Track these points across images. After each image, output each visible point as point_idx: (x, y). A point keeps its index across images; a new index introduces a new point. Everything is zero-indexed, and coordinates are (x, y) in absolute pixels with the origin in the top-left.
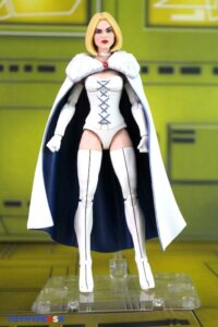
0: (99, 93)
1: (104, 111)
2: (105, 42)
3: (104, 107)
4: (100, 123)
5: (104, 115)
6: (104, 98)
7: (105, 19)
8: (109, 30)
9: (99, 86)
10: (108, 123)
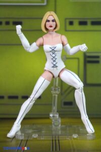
0: (51, 53)
1: (54, 61)
2: (51, 26)
3: (54, 59)
4: (53, 67)
5: (54, 63)
6: (54, 55)
7: (52, 15)
8: (53, 21)
9: (51, 50)
10: (57, 67)
